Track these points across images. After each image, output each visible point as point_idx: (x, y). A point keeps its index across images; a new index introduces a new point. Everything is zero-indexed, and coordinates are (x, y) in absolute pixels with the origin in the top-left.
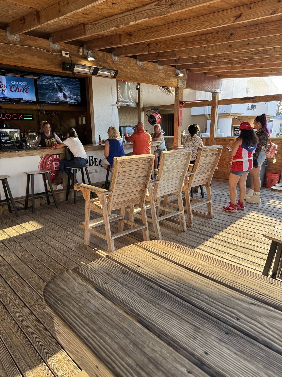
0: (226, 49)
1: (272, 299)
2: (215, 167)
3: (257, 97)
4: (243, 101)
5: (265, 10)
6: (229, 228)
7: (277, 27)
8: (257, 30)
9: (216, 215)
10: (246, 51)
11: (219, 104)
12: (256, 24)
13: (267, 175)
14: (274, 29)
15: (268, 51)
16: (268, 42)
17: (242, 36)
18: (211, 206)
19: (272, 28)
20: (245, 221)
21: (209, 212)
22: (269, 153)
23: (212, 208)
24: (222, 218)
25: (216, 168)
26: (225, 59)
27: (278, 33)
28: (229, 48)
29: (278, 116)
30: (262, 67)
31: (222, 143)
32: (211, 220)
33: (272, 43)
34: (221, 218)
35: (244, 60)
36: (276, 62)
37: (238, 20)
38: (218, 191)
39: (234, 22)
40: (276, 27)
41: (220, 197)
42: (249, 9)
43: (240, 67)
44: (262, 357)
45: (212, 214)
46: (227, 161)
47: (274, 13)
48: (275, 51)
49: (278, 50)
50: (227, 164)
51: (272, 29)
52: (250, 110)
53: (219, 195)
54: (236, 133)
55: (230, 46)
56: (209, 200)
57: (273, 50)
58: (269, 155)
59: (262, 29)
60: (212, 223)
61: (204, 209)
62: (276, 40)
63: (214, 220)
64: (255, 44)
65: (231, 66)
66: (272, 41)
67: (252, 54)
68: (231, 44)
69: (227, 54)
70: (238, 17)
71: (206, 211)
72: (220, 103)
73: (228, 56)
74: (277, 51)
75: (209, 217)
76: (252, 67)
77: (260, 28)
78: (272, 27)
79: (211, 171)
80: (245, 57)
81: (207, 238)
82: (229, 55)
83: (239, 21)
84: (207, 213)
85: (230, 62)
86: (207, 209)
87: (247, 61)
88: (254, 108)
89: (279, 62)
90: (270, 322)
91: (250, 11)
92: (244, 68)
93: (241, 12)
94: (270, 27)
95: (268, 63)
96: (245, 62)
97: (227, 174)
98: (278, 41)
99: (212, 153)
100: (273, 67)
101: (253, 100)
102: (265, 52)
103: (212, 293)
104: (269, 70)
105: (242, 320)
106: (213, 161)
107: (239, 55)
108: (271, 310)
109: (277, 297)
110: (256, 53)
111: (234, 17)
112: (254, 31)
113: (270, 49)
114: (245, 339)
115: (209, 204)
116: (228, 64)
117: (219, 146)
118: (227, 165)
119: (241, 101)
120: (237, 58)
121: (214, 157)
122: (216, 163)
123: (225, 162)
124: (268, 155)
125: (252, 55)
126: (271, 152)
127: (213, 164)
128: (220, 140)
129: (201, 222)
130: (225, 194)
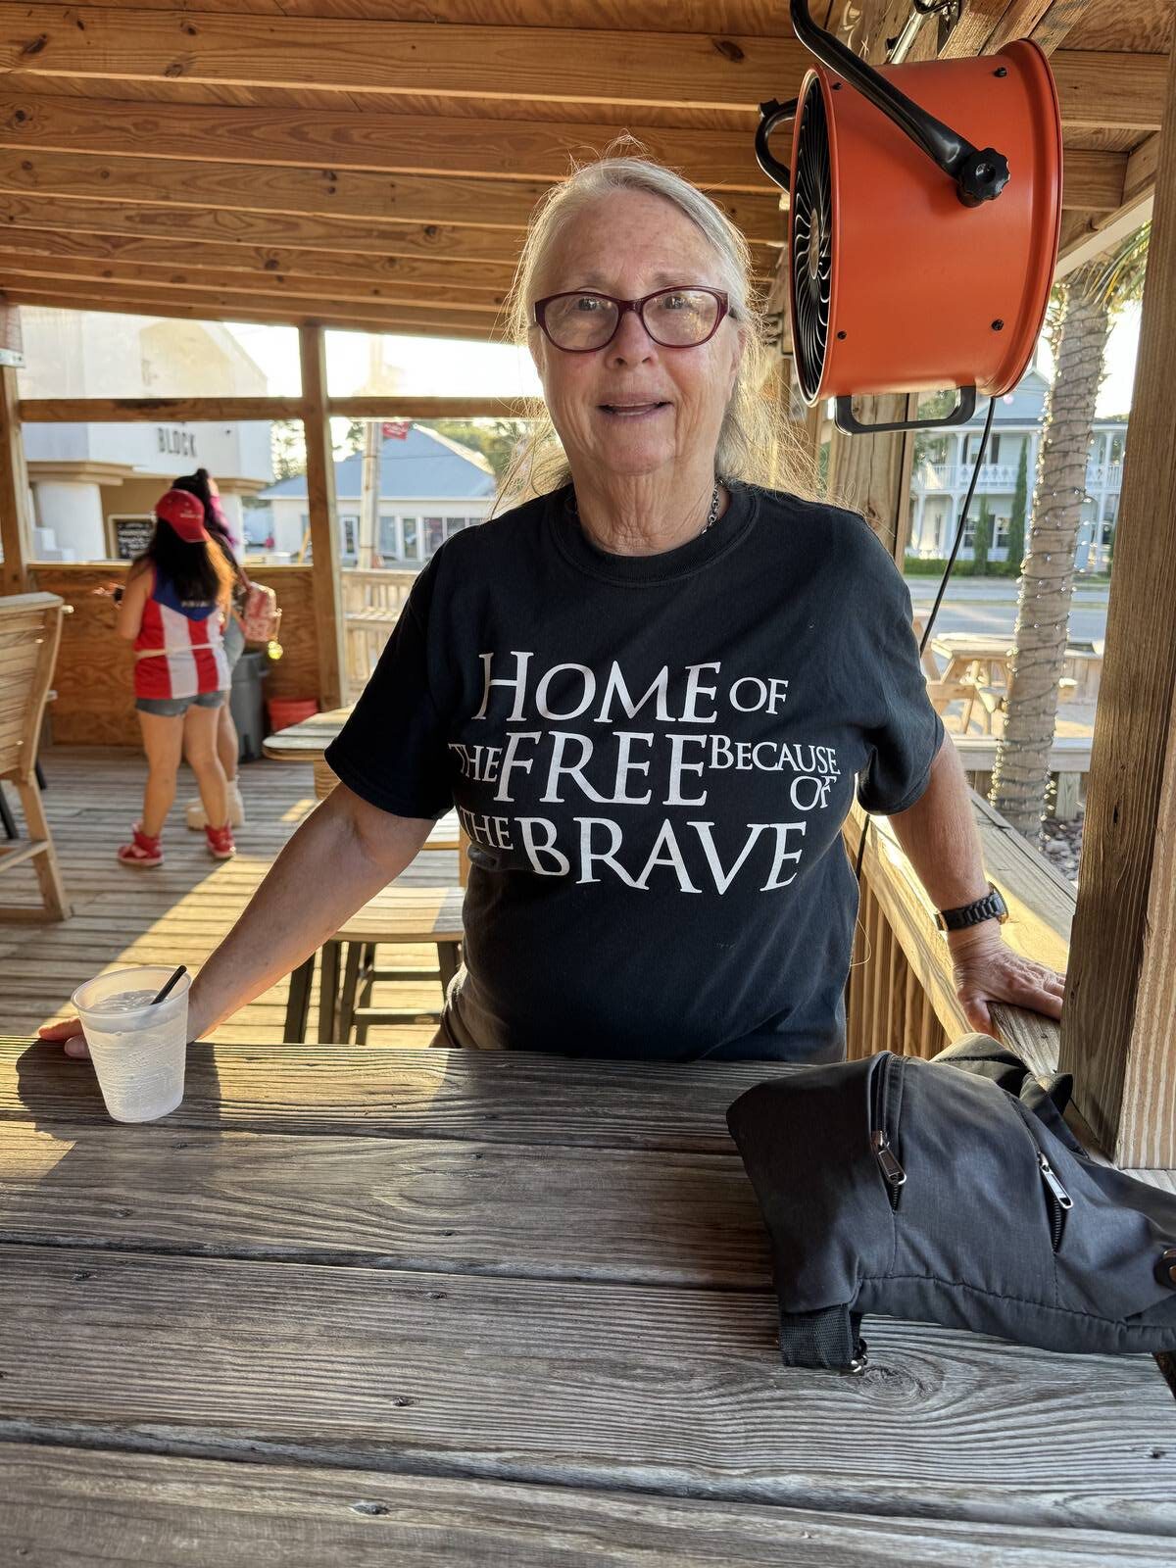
0: (9, 175)
1: (254, 1105)
2: (41, 689)
3: (184, 401)
4: (129, 413)
5: (142, 49)
6: (145, 940)
7: (206, 131)
8: (126, 123)
9: (83, 899)
10: (101, 202)
11: (24, 419)
12: (121, 99)
13: (273, 713)
14: (194, 133)
15: (191, 216)
16: (184, 183)
17: (69, 133)
18: (53, 863)
19: (186, 127)
20: (207, 900)
21: (49, 893)
22: (252, 622)
23: (57, 876)
24: (109, 908)
25: (48, 694)
26: (11, 218)
27: (212, 155)
28: (22, 175)
29: (288, 485)
30: (180, 279)
31: (68, 588)
32: (62, 926)
33: (200, 188)
34: (108, 911)
35: (104, 238)
36: (229, 269)
37: (34, 61)
38: (82, 798)
39: (18, 66)
40: (202, 130)
41: (93, 820)
42: (76, 28)
43: (92, 268)
44: (211, 1294)
45: (64, 901)
46: (103, 664)
47: (175, 69)
48: (216, 221)
49: (227, 220)
50: (105, 677)
51: (187, 131)
52: (171, 452)
53: (85, 814)
54: (128, 549)
55: (27, 166)
56: (37, 841)
57: (210, 218)
58: (252, 628)
59: (146, 122)
60: (68, 938)
61: (24, 885)
62: (210, 178)
63: (74, 924)
64: (131, 179)
65: (46, 253)
66: (200, 183)
67: (129, 218)
68: (31, 159)
69: (20, 200)
70: (35, 48)
71: (31, 892)
72: (27, 413)
73: (27, 210)
74: (225, 226)
75: (50, 916)
76: (140, 271)
77: (140, 119)
78: (187, 124)
79: (26, 714)
80: (101, 226)
81: (52, 1004)
82: (28, 204)
83: (41, 68)
84: (39, 899)
85: (43, 236)
86: (35, 885)
87: (115, 246)
88: (187, 444)
89: (240, 269)
90: (241, 1179)
91: (79, 33)
92: (108, 274)
93: (42, 31)
94: (176, 123)
95: (200, 266)
96: (109, 247)
97: (111, 723)
98: (219, 183)
99: (16, 627)
100: (224, 285)
101: (170, 410)
102: (183, 219)
103: (21, 1165)
104: (212, 297)
105: (141, 1211)
106: (29, 663)
107: (76, 215)
108: (248, 1142)
109: (269, 1094)
110: (148, 219)
111: (12, 42)
112: (114, 123)
113: (200, 213)
114: (155, 1266)
115: (41, 860)
116: (33, 245)
117: (45, 599)
118: (103, 683)
119: (119, 412)
120: (70, 225)
121: (28, 649)
122: (44, 675)
123: (91, 674)
124: (248, 629)
125: (128, 224)
126: (257, 615)
127: (33, 678)
128: (56, 574)
129: (13, 948)
130: (114, 807)
